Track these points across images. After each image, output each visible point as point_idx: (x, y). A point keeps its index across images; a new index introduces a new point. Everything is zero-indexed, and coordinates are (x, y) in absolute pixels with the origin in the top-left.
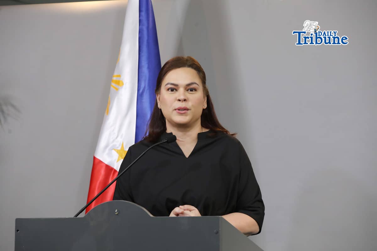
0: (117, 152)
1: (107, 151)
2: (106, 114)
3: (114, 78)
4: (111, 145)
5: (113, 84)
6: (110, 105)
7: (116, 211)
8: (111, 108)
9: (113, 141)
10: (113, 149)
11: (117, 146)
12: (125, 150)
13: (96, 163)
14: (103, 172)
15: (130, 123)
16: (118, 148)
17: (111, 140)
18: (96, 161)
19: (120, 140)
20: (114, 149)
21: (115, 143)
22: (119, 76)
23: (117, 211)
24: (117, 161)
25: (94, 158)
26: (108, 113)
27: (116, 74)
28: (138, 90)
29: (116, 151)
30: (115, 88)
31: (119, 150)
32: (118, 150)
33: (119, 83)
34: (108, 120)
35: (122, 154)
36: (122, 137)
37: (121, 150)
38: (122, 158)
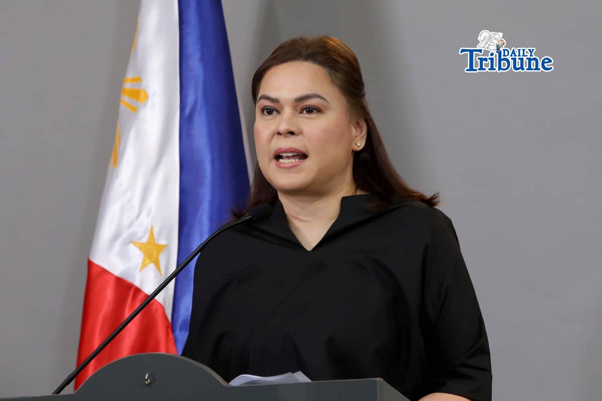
0: (140, 249)
1: (117, 246)
2: (111, 165)
3: (127, 86)
4: (125, 235)
5: (125, 98)
6: (119, 144)
8: (124, 149)
9: (131, 224)
10: (131, 240)
12: (157, 242)
13: (94, 274)
15: (166, 183)
16: (141, 238)
17: (126, 222)
18: (94, 270)
19: (145, 221)
20: (135, 243)
21: (134, 229)
22: (138, 79)
24: (141, 269)
25: (90, 264)
26: (117, 162)
27: (129, 75)
28: (182, 109)
29: (139, 246)
31: (144, 244)
32: (141, 244)
33: (139, 95)
34: (117, 176)
35: (152, 251)
36: (149, 214)
37: (148, 243)
38: (152, 261)
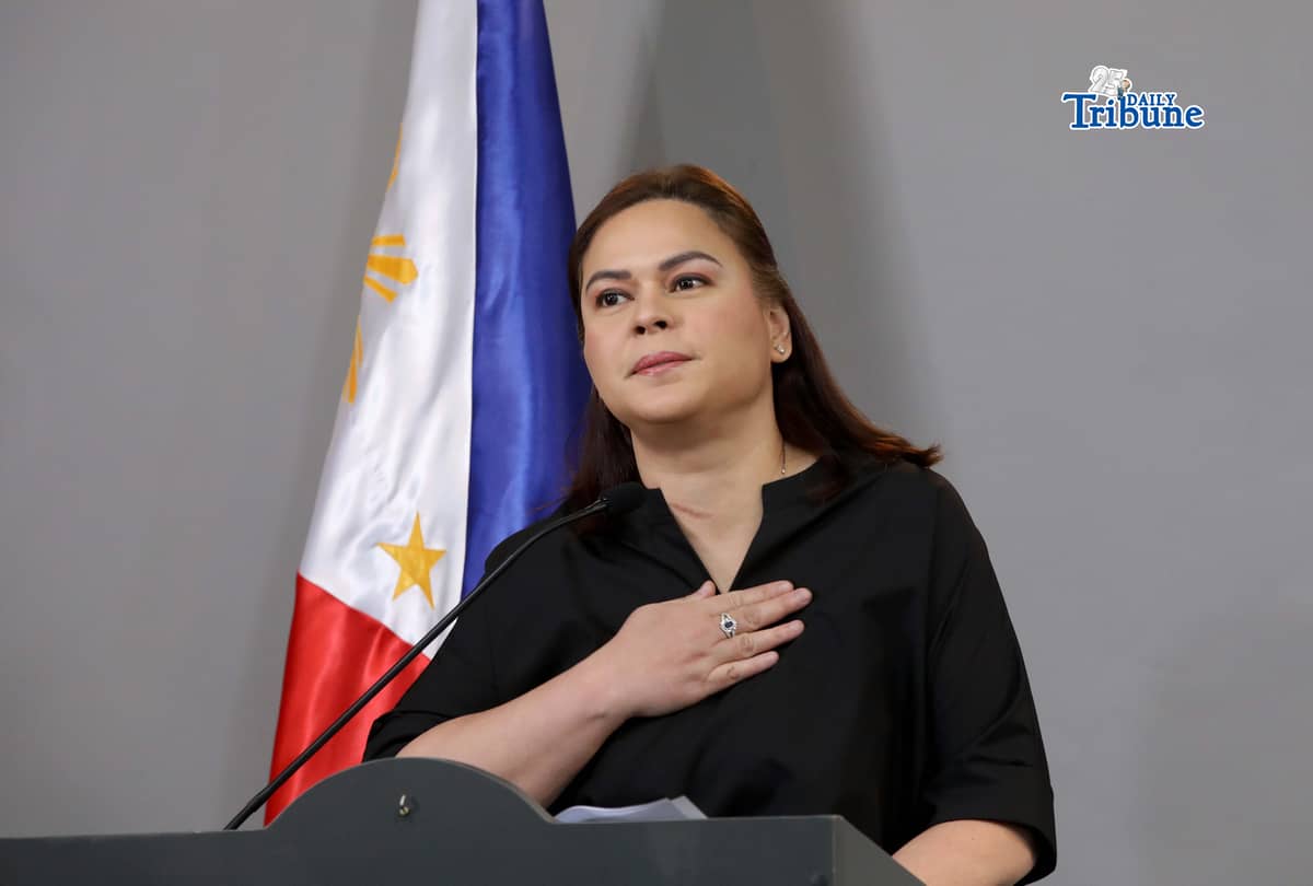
0: (395, 557)
1: (352, 550)
2: (344, 398)
3: (379, 251)
4: (368, 529)
5: (374, 275)
6: (361, 360)
7: (402, 802)
8: (369, 370)
9: (379, 510)
10: (377, 541)
11: (395, 530)
12: (426, 546)
13: (307, 602)
14: (335, 640)
15: (447, 433)
16: (397, 537)
17: (370, 507)
18: (308, 596)
19: (405, 504)
20: (382, 545)
21: (384, 519)
22: (399, 240)
23: (405, 801)
24: (396, 596)
25: (301, 582)
26: (355, 395)
27: (383, 232)
28: (480, 298)
29: (392, 550)
30: (381, 289)
31: (402, 548)
32: (396, 547)
33: (400, 270)
34: (354, 422)
35: (416, 563)
36: (412, 492)
37: (409, 547)
38: (416, 581)
